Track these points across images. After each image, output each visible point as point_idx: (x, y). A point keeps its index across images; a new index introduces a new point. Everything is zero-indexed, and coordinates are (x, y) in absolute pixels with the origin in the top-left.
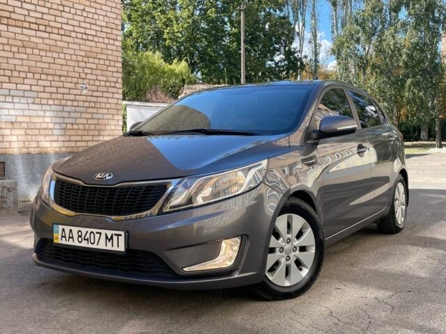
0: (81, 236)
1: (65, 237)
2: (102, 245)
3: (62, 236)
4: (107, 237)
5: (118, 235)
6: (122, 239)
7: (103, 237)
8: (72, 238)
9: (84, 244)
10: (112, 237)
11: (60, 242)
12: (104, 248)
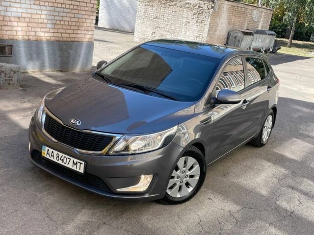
0: (58, 157)
1: (49, 154)
2: (70, 166)
3: (47, 154)
4: (74, 162)
5: (81, 163)
6: (82, 166)
7: (71, 162)
8: (53, 156)
9: (60, 162)
10: (77, 163)
11: (45, 156)
12: (71, 167)
